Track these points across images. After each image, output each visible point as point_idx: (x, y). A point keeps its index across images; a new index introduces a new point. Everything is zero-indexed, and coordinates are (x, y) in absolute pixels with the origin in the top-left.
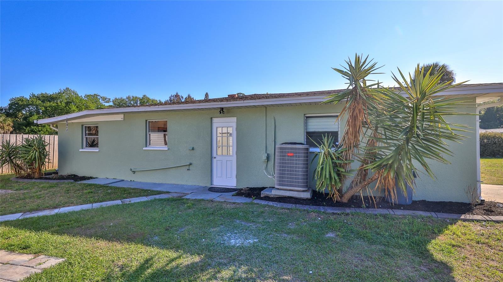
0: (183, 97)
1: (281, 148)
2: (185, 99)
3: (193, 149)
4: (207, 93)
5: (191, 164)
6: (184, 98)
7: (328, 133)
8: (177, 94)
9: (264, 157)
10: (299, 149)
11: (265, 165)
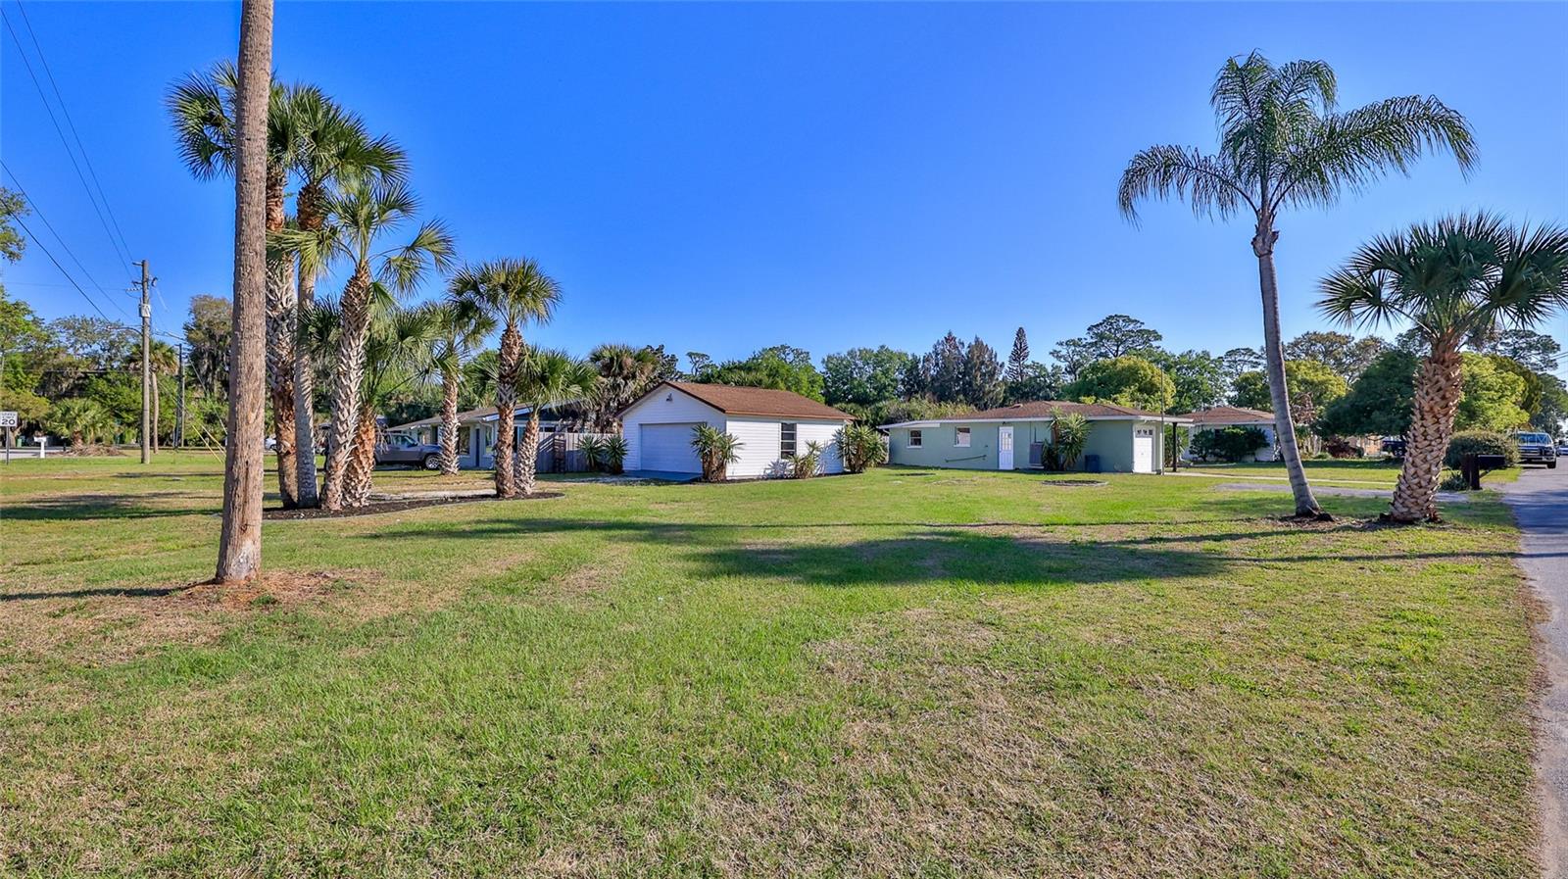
0: (963, 343)
2: (968, 347)
3: (987, 446)
4: (1020, 328)
5: (985, 456)
6: (966, 346)
9: (1027, 450)
11: (1028, 456)
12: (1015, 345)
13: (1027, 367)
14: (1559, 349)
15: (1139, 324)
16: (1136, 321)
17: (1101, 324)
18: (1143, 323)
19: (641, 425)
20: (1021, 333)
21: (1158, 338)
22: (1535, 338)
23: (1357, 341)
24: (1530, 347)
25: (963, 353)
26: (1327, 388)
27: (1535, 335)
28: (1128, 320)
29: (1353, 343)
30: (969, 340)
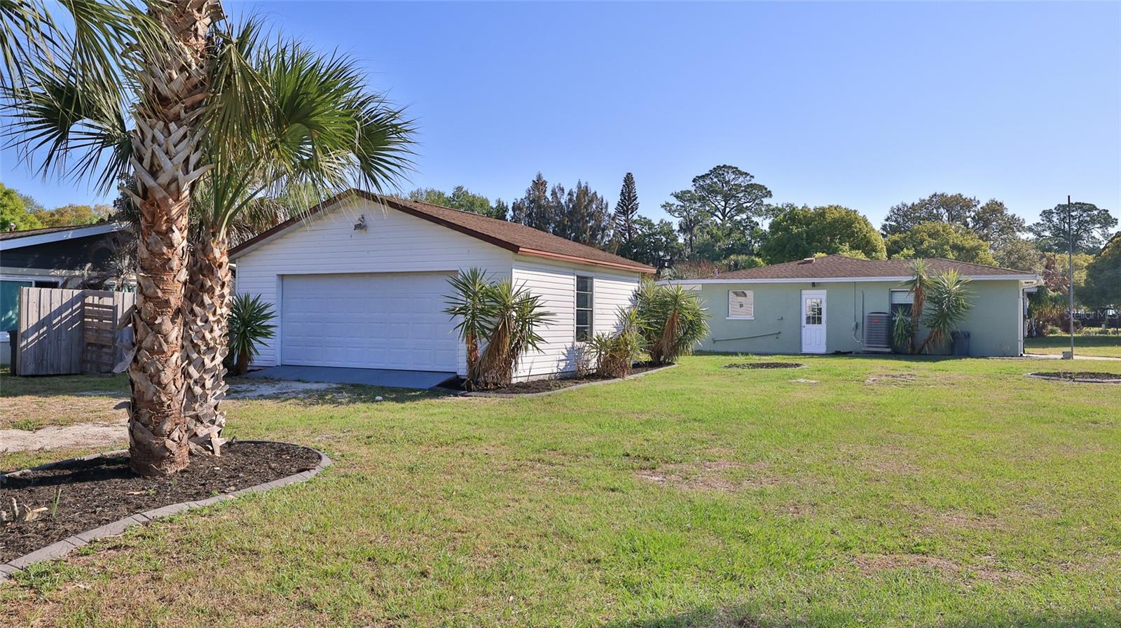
0: (562, 190)
1: (869, 316)
2: (569, 194)
3: (782, 319)
4: (629, 174)
5: (779, 333)
6: (566, 192)
7: (902, 305)
8: (539, 177)
9: (853, 325)
10: (883, 317)
11: (854, 332)
12: (622, 193)
13: (635, 222)
14: (1116, 223)
15: (748, 178)
16: (747, 174)
17: (708, 175)
18: (752, 177)
19: (282, 277)
20: (629, 180)
21: (769, 194)
22: (1096, 212)
23: (983, 204)
24: (1093, 221)
25: (563, 202)
26: (977, 254)
27: (1096, 209)
28: (737, 172)
29: (979, 207)
30: (570, 186)
